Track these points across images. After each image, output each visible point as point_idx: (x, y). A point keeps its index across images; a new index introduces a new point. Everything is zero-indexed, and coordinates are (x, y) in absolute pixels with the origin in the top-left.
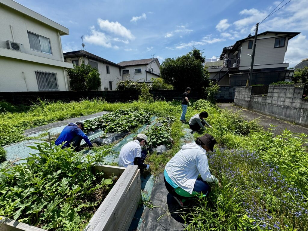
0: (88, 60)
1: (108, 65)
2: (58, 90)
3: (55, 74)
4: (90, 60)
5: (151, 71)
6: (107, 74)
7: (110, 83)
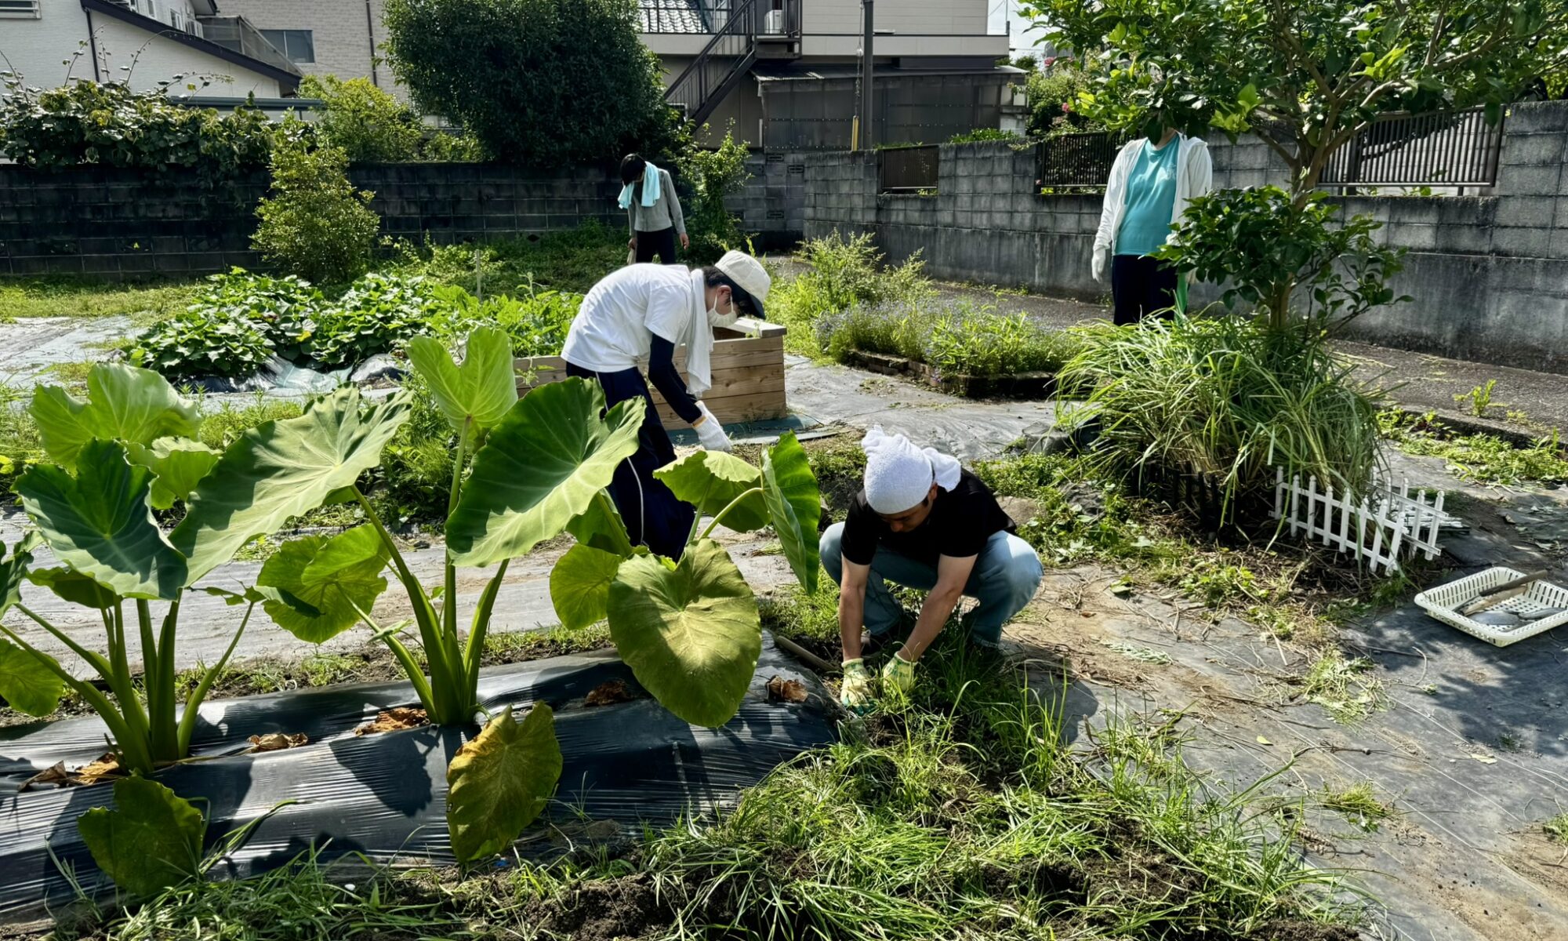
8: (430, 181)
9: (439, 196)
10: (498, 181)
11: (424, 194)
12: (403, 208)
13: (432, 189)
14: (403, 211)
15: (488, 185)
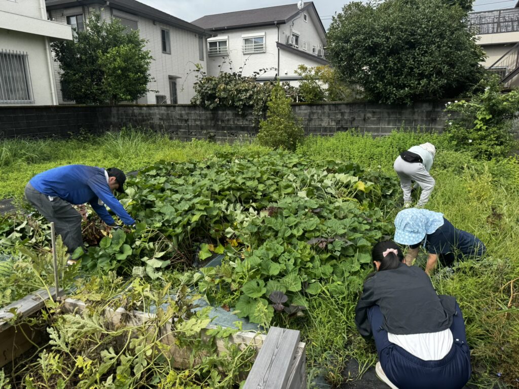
0: (112, 14)
1: (165, 28)
2: (31, 103)
3: (23, 56)
4: (115, 12)
5: (294, 43)
6: (164, 55)
7: (173, 80)
8: (343, 111)
9: (346, 117)
10: (374, 110)
11: (339, 116)
12: (329, 123)
13: (343, 114)
14: (329, 124)
15: (370, 112)
